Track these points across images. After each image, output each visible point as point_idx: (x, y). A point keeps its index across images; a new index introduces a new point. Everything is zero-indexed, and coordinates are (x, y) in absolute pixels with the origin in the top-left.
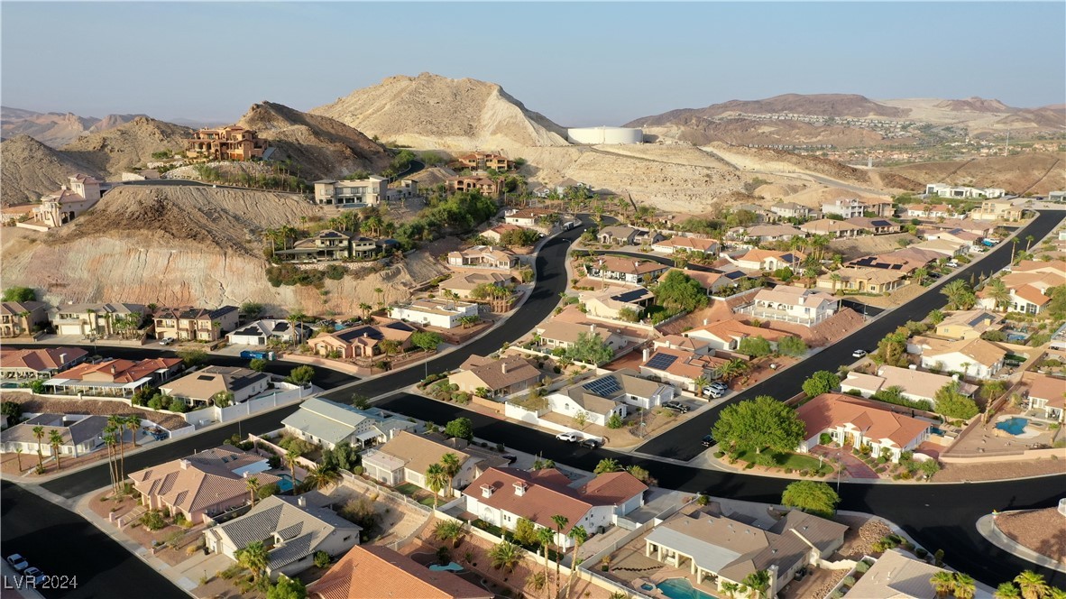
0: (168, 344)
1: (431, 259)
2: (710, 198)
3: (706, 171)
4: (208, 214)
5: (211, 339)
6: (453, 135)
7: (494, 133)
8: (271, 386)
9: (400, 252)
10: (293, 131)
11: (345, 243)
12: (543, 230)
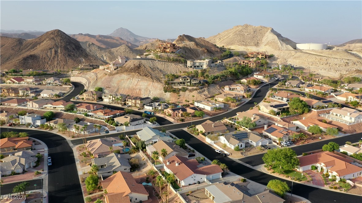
0: (128, 107)
1: (218, 87)
2: (345, 72)
3: (347, 61)
4: (152, 69)
5: (140, 107)
6: (251, 46)
7: (266, 45)
8: (145, 122)
9: (207, 84)
10: (190, 44)
11: (189, 80)
12: (266, 80)
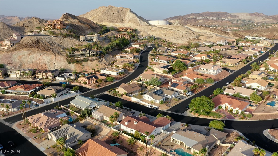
0: (40, 80)
1: (111, 56)
2: (187, 40)
3: (186, 32)
4: (51, 44)
5: (51, 78)
6: (118, 22)
7: (129, 22)
8: (67, 92)
9: (103, 54)
10: (74, 21)
11: (88, 52)
12: (142, 49)
